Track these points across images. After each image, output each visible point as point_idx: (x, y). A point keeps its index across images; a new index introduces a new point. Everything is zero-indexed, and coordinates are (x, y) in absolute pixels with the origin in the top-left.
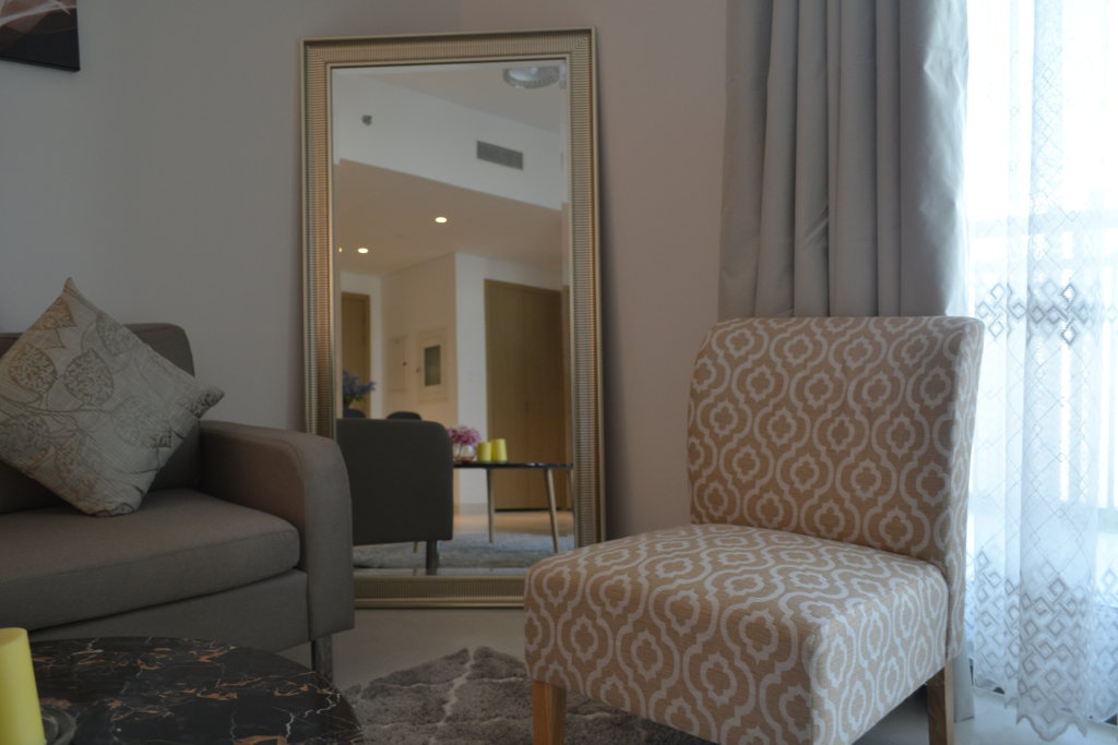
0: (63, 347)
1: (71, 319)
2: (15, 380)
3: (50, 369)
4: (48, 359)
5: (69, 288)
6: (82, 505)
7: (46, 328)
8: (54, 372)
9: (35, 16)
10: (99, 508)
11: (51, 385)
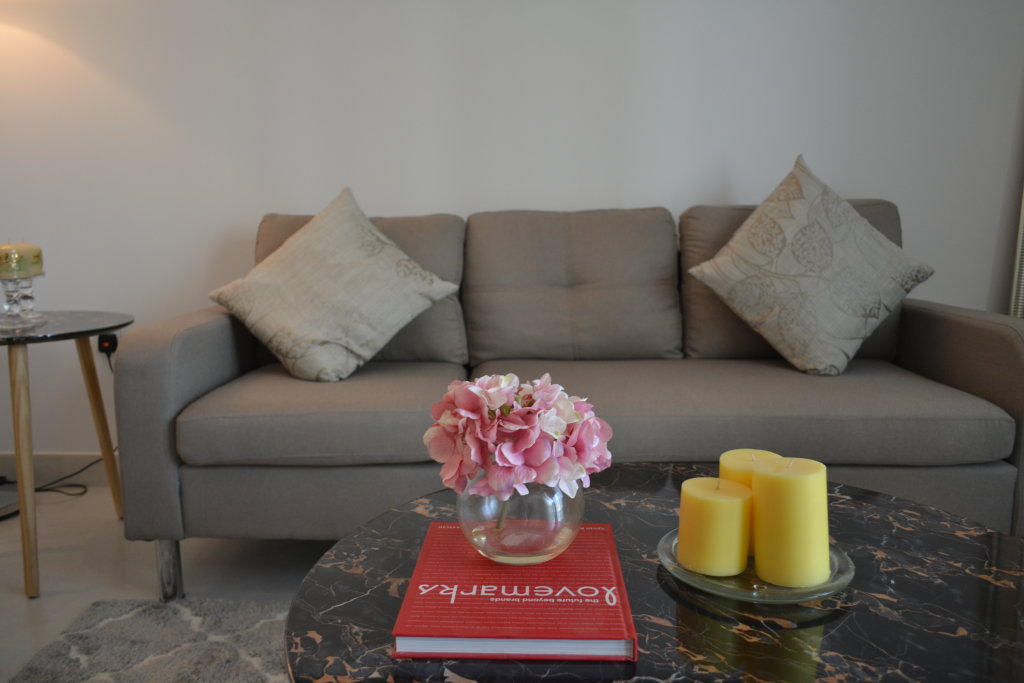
0: (793, 217)
1: (801, 192)
2: (752, 244)
3: (780, 237)
4: (780, 228)
5: (799, 164)
6: (795, 361)
7: (779, 200)
8: (784, 240)
10: (810, 366)
11: (781, 251)
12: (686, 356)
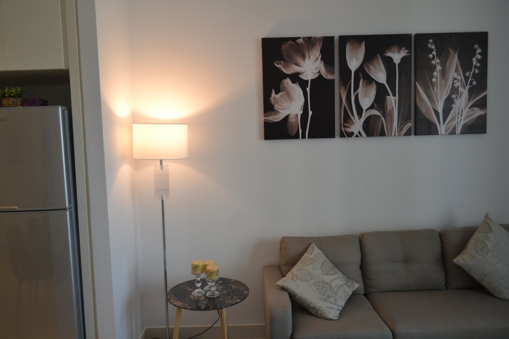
0: (490, 240)
1: (491, 230)
2: (476, 251)
3: (487, 248)
4: (486, 244)
5: (487, 216)
6: (496, 295)
7: (483, 232)
8: (488, 249)
9: (473, 118)
10: (502, 297)
11: (488, 254)
12: (447, 288)
